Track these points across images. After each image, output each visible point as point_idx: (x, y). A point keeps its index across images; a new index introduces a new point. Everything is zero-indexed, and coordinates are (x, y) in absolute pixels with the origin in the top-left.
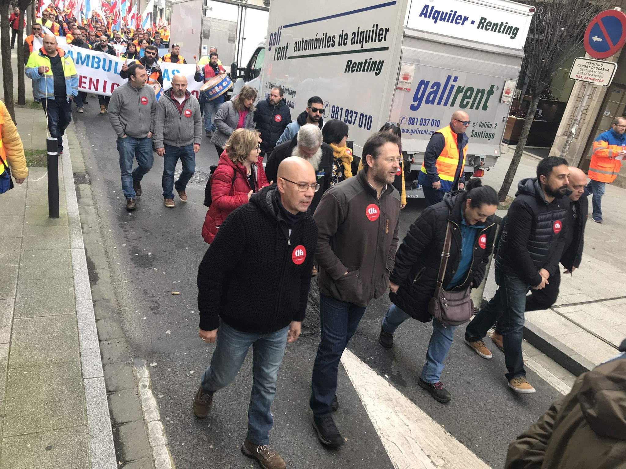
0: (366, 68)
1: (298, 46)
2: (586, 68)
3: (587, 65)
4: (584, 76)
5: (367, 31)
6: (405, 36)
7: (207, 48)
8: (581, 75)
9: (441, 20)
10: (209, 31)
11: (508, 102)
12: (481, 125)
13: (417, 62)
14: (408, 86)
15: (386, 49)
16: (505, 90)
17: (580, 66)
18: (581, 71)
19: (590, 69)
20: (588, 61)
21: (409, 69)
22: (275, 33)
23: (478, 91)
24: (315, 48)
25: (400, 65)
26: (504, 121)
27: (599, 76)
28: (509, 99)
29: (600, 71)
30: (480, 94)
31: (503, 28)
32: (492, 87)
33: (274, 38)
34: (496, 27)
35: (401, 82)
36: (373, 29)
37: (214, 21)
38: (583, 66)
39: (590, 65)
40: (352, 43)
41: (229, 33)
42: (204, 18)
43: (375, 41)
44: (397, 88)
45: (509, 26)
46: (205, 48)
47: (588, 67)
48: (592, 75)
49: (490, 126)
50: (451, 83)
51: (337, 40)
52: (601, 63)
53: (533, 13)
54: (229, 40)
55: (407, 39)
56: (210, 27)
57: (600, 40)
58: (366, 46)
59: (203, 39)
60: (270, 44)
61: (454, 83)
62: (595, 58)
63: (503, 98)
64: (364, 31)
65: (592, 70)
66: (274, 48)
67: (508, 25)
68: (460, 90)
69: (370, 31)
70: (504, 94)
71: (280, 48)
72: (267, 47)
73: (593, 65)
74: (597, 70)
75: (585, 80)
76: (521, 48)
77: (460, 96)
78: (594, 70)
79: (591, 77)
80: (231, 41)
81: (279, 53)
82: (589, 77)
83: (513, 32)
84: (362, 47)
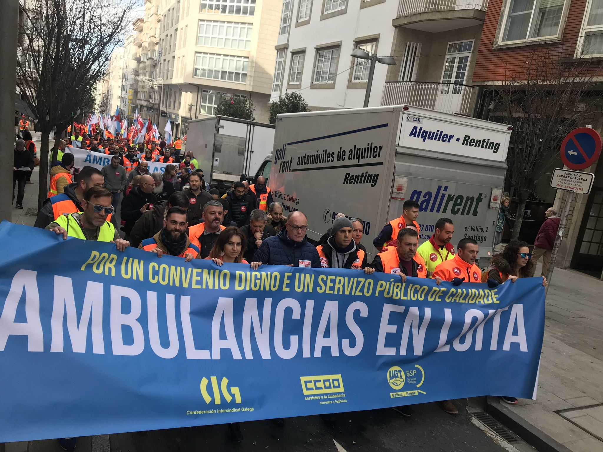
0: (363, 180)
1: (301, 161)
2: (566, 178)
3: (566, 175)
4: (564, 185)
5: (363, 149)
6: (397, 153)
7: (218, 161)
8: (561, 184)
9: (429, 138)
10: (221, 146)
11: (497, 207)
12: (473, 229)
13: (409, 174)
14: (402, 196)
15: (381, 164)
16: (492, 197)
17: (560, 176)
18: (561, 181)
19: (569, 179)
20: (567, 172)
21: (402, 181)
22: (281, 149)
23: (468, 198)
24: (317, 163)
25: (394, 178)
26: (494, 225)
27: (579, 186)
28: (497, 205)
29: (579, 181)
30: (470, 201)
31: (485, 144)
32: (481, 194)
33: (279, 153)
34: (478, 143)
35: (395, 192)
36: (368, 147)
37: (225, 138)
38: (562, 176)
39: (569, 176)
40: (349, 159)
41: (239, 147)
42: (217, 135)
43: (370, 157)
44: (392, 198)
45: (491, 142)
46: (217, 160)
47: (567, 177)
48: (572, 184)
49: (481, 230)
50: (442, 192)
51: (336, 156)
52: (579, 174)
53: (511, 131)
54: (239, 153)
55: (398, 156)
56: (222, 142)
57: (576, 154)
58: (362, 161)
59: (215, 153)
60: (276, 159)
61: (444, 192)
62: (573, 170)
63: (492, 205)
64: (360, 149)
65: (571, 180)
66: (279, 162)
67: (489, 141)
68: (450, 198)
69: (365, 148)
70: (492, 200)
71: (285, 162)
72: (274, 161)
73: (571, 176)
74: (576, 180)
75: (566, 188)
76: (503, 160)
77: (451, 203)
78: (573, 180)
79: (571, 186)
80: (241, 154)
81: (284, 166)
82: (569, 186)
83: (496, 147)
84: (359, 162)
